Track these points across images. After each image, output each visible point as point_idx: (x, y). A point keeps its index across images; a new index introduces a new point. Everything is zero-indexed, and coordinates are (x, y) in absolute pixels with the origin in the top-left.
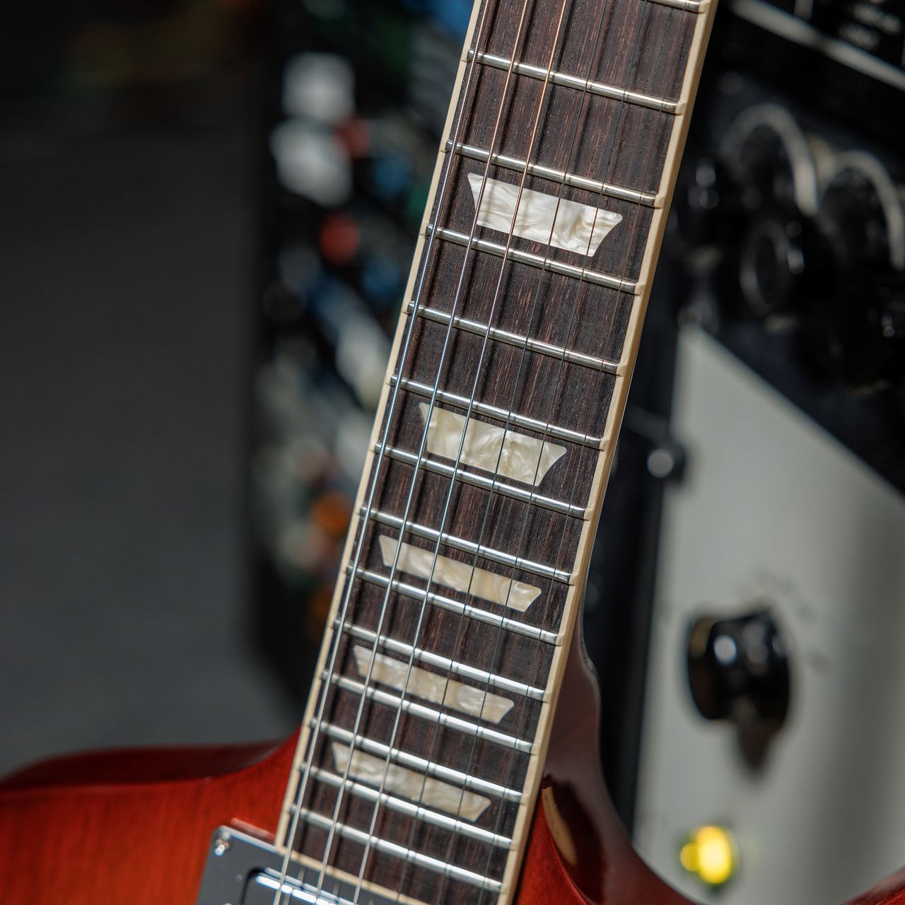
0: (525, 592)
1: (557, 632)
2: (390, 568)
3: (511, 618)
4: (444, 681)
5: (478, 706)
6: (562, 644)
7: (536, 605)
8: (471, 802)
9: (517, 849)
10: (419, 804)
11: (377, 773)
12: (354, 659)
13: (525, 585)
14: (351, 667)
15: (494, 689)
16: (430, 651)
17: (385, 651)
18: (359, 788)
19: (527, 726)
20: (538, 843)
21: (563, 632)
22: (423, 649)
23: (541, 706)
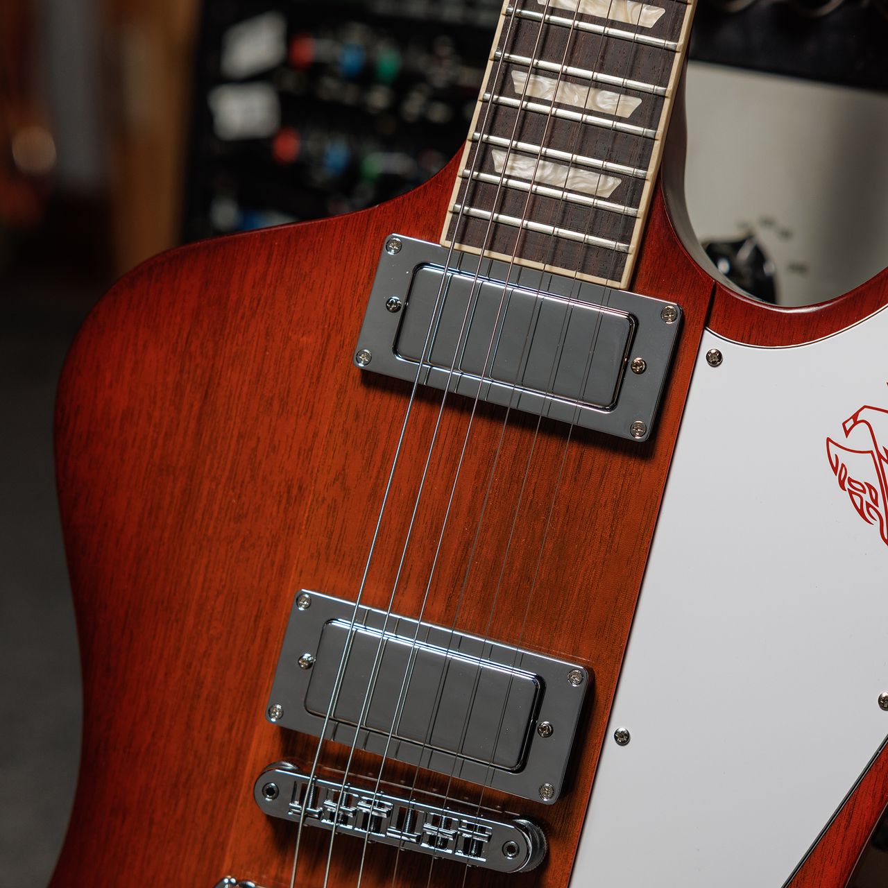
0: (654, 12)
1: (677, 41)
2: (544, 6)
3: (641, 33)
4: (585, 89)
5: (614, 105)
6: (681, 50)
7: (660, 22)
8: (606, 182)
9: (642, 217)
10: (563, 189)
11: (529, 168)
12: (512, 81)
13: (652, 7)
14: (508, 87)
15: (627, 91)
16: (574, 66)
17: (537, 71)
18: (512, 183)
19: (652, 118)
20: (657, 218)
21: (682, 41)
22: (569, 65)
23: (664, 100)
